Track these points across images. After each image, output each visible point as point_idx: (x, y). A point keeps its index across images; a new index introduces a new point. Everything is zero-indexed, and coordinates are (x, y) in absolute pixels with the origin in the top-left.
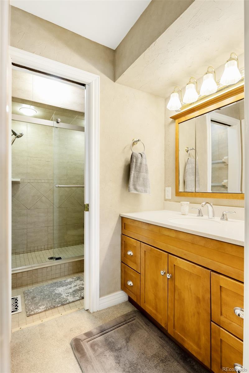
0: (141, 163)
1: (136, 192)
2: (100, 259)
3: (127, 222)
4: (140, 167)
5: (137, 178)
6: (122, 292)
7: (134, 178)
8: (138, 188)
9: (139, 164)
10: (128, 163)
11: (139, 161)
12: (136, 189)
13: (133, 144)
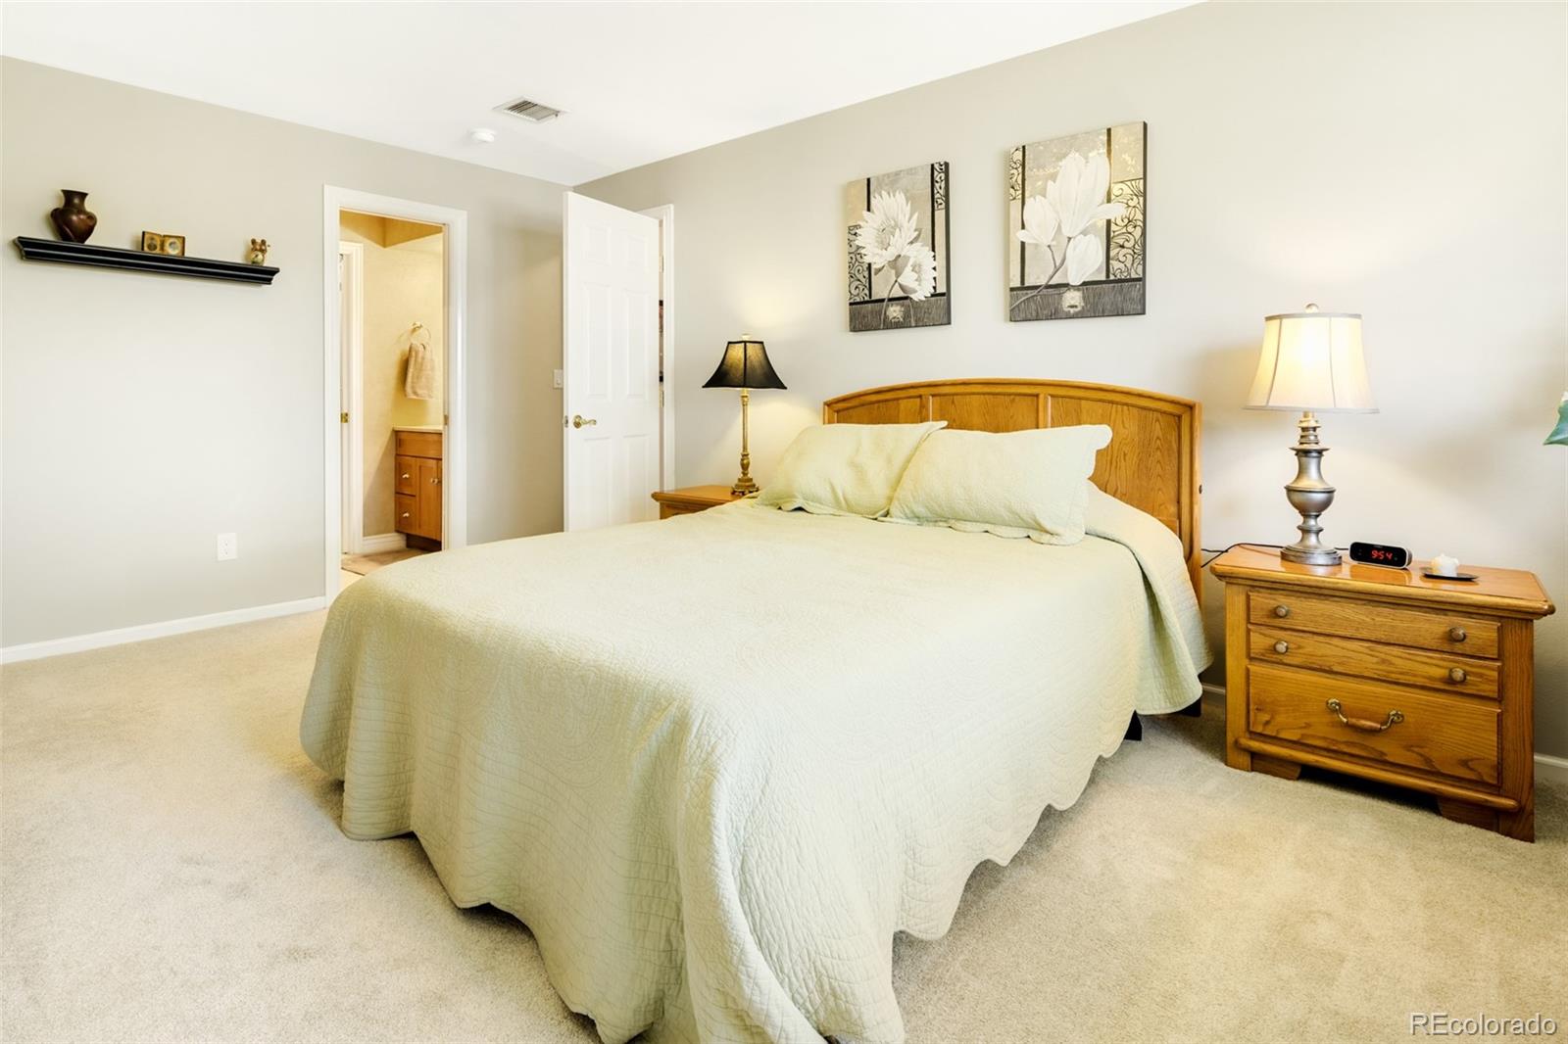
0: (423, 358)
1: (415, 397)
2: (364, 487)
3: (403, 436)
4: (422, 364)
5: (418, 378)
6: (396, 534)
7: (413, 378)
8: (419, 392)
9: (420, 360)
10: (405, 358)
11: (420, 355)
12: (415, 393)
13: (414, 330)
